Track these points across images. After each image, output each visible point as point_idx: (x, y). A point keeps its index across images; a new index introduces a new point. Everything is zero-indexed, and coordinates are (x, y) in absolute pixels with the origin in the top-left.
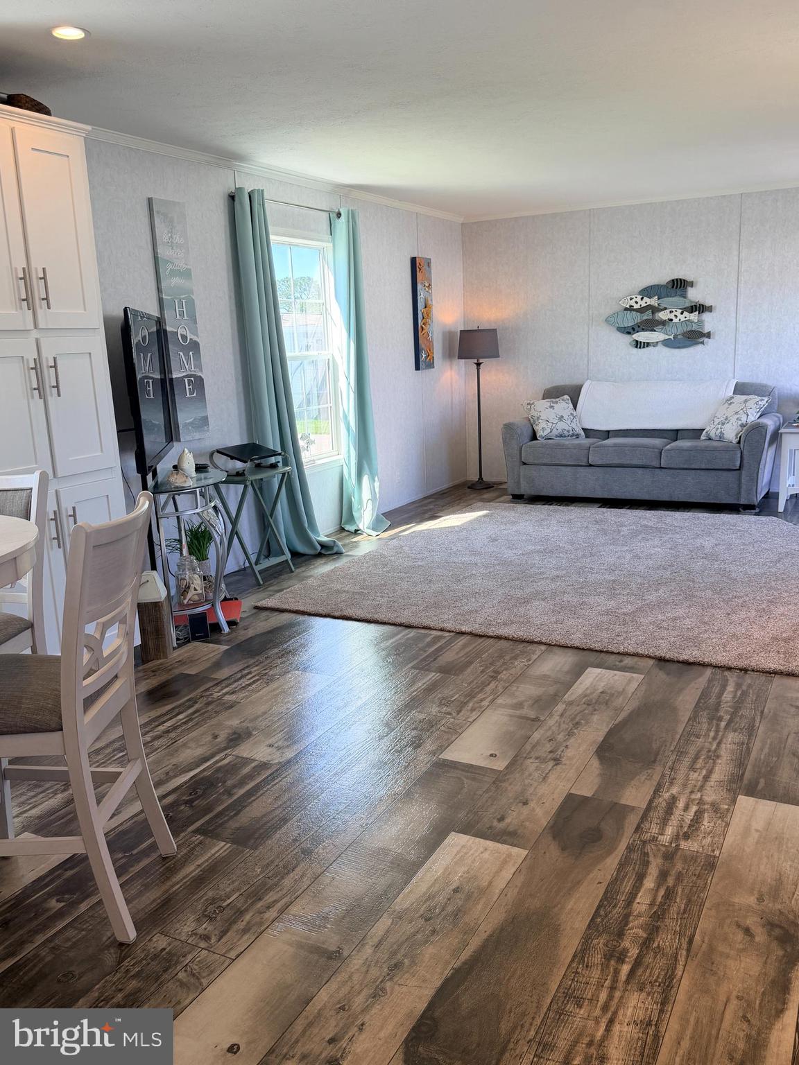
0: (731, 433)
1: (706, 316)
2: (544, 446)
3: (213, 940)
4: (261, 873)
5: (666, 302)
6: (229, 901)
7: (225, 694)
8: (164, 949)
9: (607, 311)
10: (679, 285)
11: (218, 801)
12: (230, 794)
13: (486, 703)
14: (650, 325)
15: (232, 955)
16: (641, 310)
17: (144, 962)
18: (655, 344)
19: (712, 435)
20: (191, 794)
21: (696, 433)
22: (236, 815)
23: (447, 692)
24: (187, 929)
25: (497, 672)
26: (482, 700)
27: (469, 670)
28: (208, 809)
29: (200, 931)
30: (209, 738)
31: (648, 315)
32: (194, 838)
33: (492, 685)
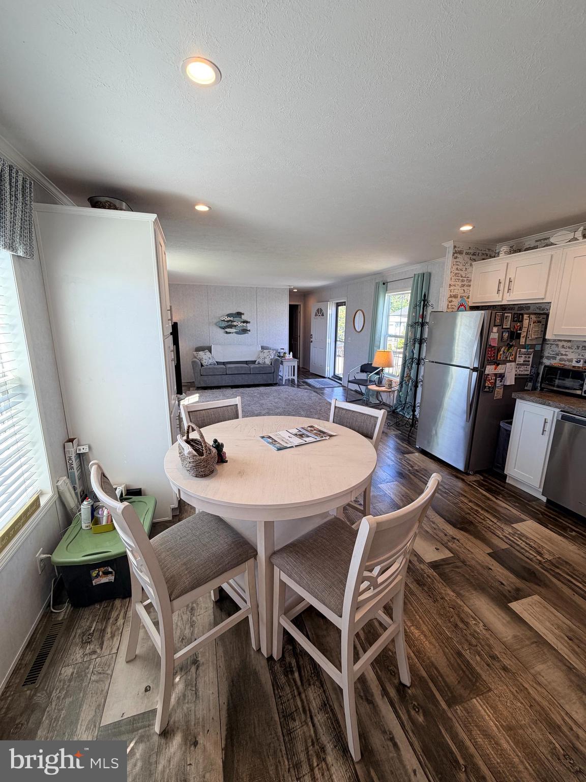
0: (268, 362)
1: (248, 325)
2: (206, 369)
5: (235, 319)
9: (215, 321)
10: (239, 314)
14: (231, 327)
16: (228, 321)
18: (233, 333)
19: (261, 362)
21: (254, 362)
31: (230, 323)
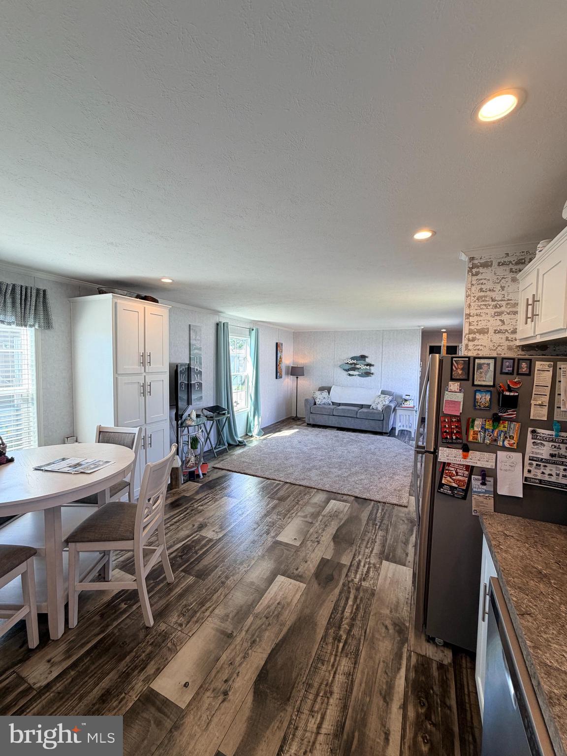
0: (380, 408)
1: (372, 368)
2: (318, 407)
3: (184, 626)
4: (206, 592)
5: (359, 362)
6: (191, 606)
7: (199, 506)
8: (164, 630)
9: (340, 363)
10: (363, 357)
11: (192, 557)
12: (197, 554)
13: (294, 515)
14: (354, 369)
15: (190, 634)
16: (351, 364)
17: (155, 637)
18: (356, 375)
19: (374, 407)
20: (182, 553)
21: (369, 406)
22: (198, 563)
23: (280, 509)
24: (174, 620)
25: (298, 501)
26: (292, 513)
27: (289, 499)
28: (188, 561)
29: (179, 622)
30: (191, 526)
31: (353, 366)
32: (181, 574)
33: (297, 507)
